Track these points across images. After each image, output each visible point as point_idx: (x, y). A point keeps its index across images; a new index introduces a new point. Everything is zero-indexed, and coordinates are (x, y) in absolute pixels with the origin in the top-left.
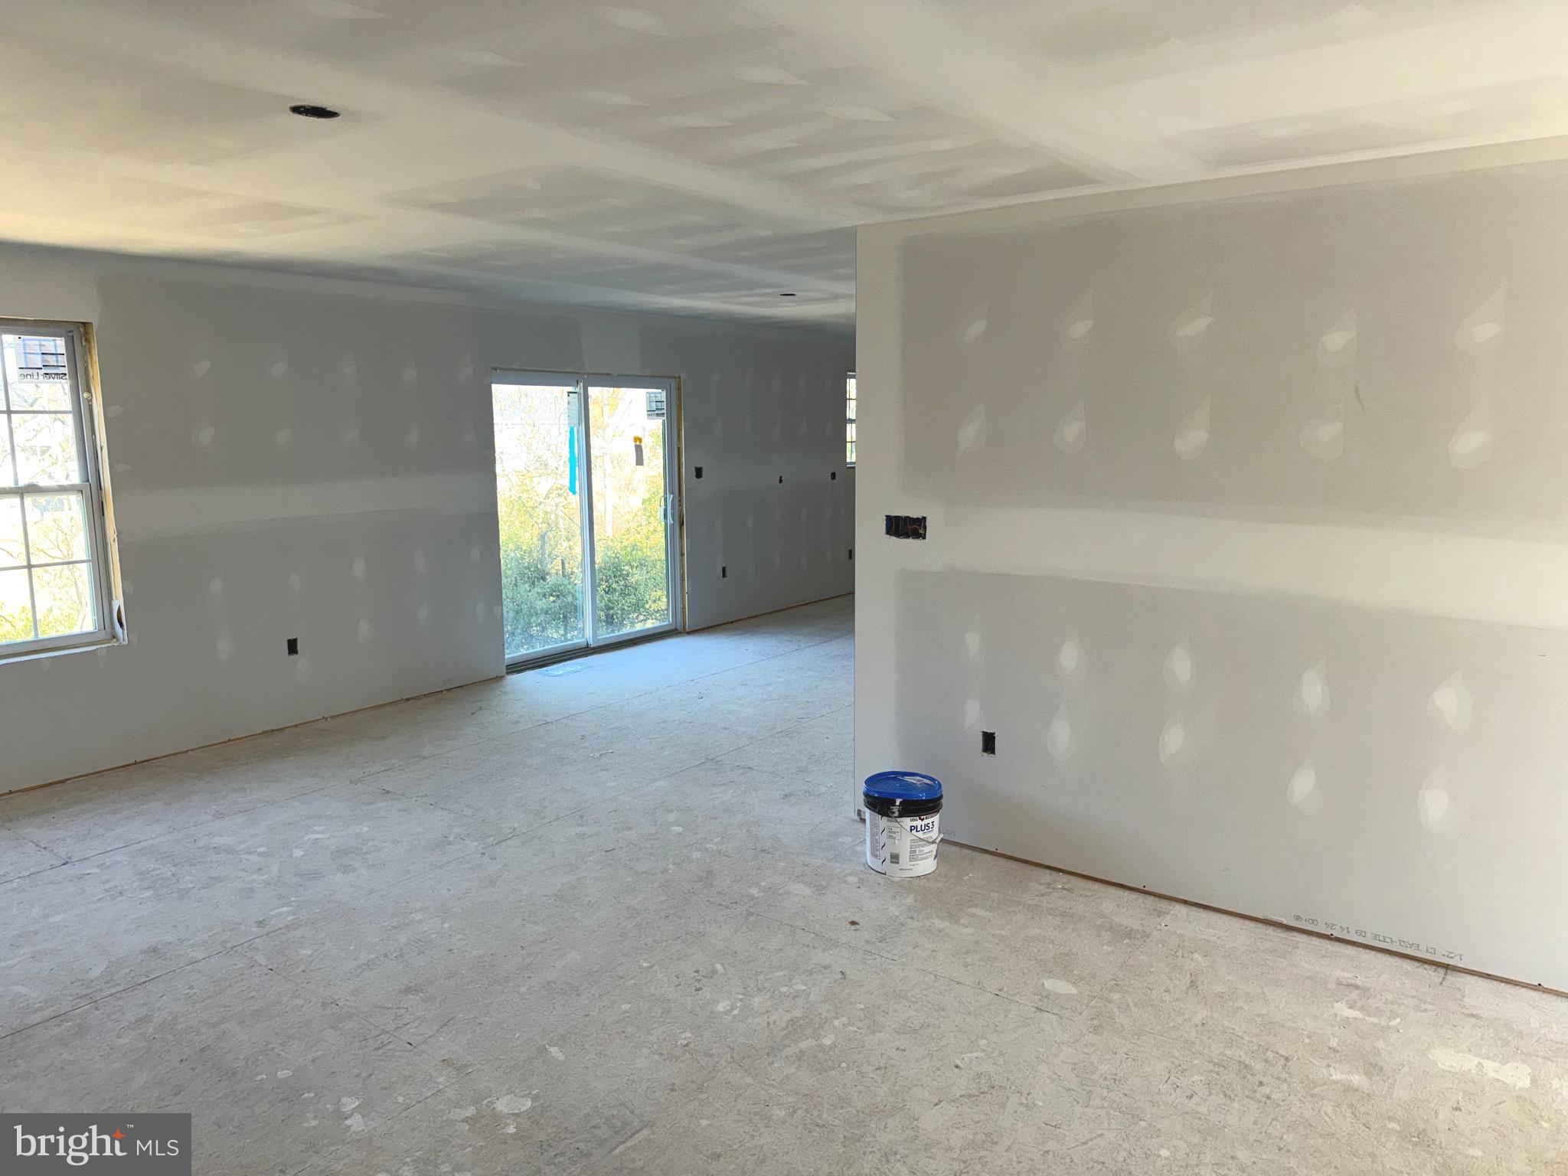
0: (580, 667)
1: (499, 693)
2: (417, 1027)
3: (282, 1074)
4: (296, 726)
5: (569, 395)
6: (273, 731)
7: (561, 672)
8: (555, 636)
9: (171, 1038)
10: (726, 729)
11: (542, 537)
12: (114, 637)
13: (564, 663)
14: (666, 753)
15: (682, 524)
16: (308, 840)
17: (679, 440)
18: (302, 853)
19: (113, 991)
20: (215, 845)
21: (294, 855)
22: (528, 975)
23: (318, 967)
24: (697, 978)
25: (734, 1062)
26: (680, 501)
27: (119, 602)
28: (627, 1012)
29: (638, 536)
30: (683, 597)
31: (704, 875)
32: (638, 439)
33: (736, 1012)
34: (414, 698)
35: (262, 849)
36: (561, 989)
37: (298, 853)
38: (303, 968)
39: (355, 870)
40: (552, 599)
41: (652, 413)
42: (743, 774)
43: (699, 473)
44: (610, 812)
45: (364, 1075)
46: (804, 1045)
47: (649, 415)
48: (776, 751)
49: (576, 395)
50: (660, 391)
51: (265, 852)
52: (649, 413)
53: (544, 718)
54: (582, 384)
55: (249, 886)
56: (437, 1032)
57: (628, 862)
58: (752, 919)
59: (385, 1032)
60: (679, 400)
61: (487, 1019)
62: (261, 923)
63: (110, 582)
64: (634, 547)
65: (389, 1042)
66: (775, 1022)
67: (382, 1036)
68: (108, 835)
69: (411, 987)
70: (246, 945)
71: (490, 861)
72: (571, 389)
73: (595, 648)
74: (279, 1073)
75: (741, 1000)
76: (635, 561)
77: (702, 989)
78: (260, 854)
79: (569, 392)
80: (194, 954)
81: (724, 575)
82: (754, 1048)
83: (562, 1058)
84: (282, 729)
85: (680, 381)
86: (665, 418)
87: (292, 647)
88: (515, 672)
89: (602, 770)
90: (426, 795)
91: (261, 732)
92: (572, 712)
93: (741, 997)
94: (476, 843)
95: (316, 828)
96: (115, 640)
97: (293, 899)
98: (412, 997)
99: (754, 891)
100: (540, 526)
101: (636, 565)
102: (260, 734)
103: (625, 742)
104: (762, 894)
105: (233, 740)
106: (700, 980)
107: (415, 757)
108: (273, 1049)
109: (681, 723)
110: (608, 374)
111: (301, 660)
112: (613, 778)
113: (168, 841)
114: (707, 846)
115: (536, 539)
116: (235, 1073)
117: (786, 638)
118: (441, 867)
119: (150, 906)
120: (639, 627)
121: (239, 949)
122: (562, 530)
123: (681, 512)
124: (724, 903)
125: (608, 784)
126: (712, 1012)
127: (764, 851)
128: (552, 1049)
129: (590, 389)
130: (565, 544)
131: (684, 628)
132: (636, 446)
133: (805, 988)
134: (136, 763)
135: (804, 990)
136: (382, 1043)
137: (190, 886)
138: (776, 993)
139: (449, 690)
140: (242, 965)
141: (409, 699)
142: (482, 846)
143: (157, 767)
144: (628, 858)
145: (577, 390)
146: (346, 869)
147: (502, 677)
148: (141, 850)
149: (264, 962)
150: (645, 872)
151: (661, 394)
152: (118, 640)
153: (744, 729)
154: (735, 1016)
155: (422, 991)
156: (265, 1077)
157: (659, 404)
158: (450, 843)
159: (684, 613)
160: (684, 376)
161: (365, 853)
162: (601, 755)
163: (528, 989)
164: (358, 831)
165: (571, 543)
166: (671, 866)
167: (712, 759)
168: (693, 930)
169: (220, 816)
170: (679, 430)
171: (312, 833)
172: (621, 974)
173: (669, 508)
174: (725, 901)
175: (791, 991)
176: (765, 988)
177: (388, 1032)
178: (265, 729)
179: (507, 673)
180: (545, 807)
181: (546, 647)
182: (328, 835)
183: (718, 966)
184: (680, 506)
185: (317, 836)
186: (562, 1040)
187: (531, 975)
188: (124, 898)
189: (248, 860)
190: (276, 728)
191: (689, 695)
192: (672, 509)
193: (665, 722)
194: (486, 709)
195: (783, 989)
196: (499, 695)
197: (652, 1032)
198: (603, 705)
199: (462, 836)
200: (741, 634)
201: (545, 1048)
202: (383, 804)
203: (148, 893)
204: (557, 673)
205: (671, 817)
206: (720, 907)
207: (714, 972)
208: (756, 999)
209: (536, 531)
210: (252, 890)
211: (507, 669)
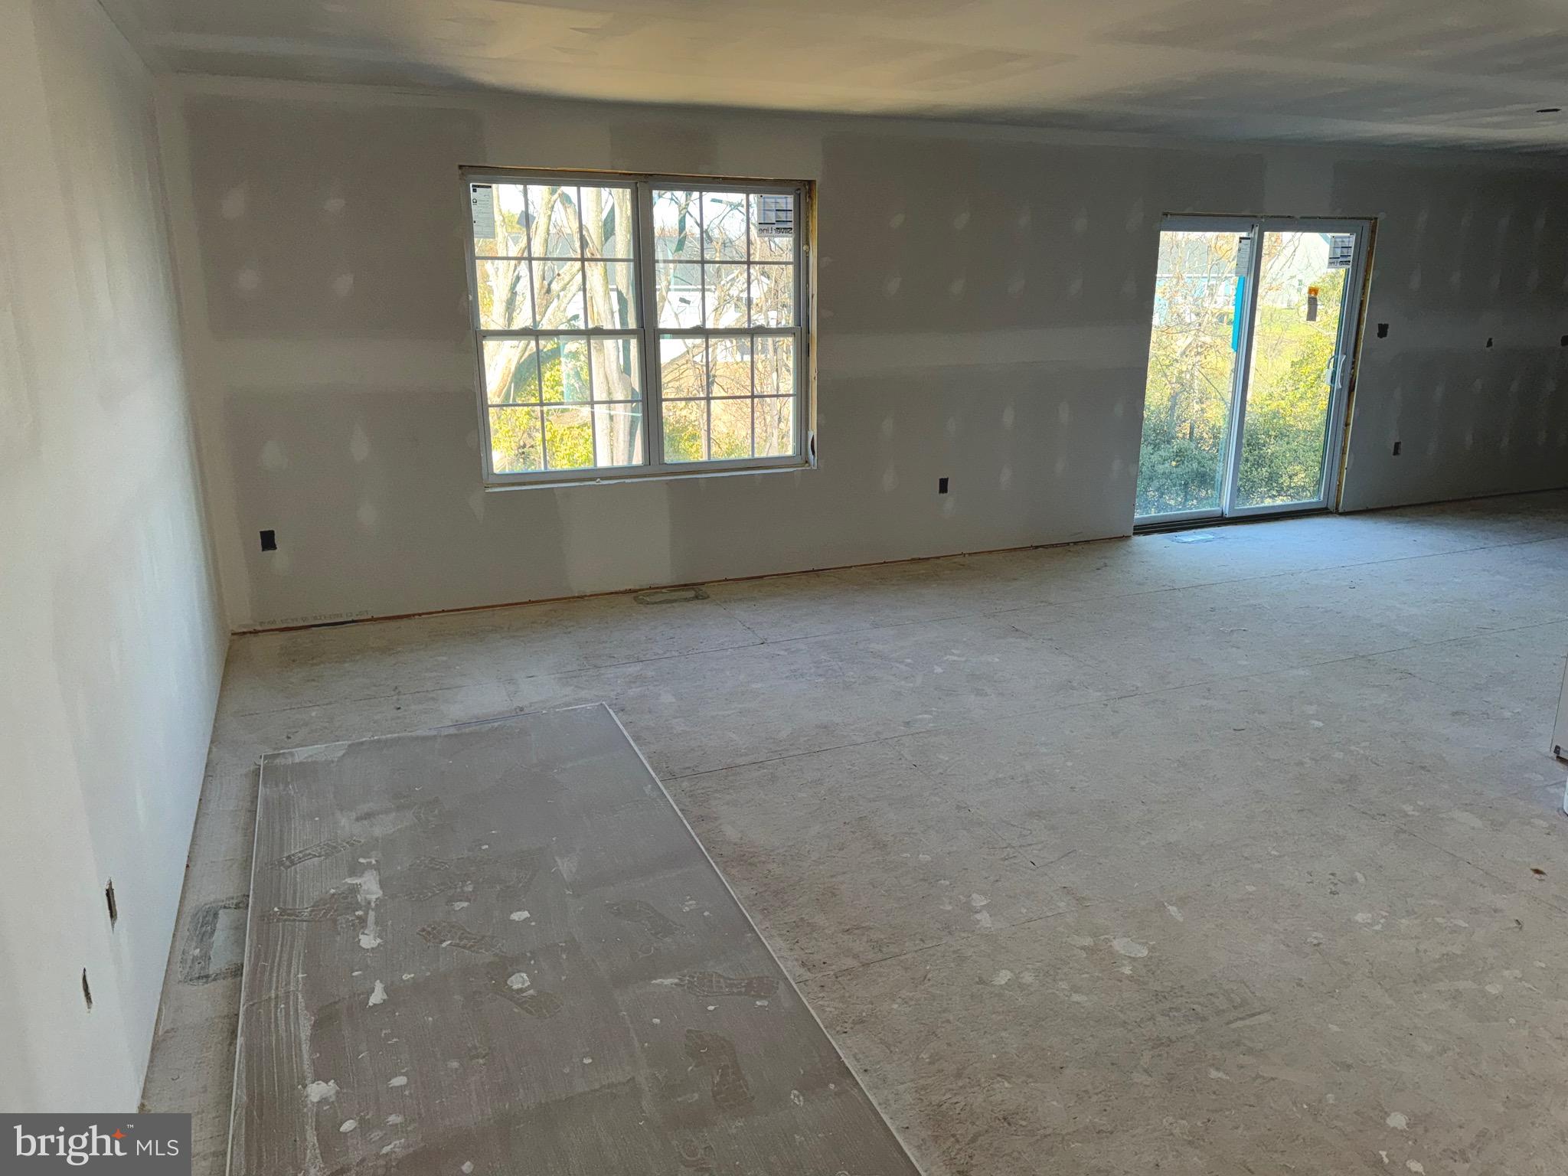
0: (1212, 537)
1: (1125, 552)
2: (1040, 850)
3: (924, 858)
4: (938, 558)
5: (1240, 242)
6: (920, 559)
7: (1190, 540)
8: (1172, 502)
9: (837, 802)
10: (1382, 626)
11: (1174, 398)
12: (807, 462)
13: (1194, 531)
14: (1307, 641)
15: (1351, 390)
16: (947, 660)
17: (1364, 293)
18: (942, 671)
19: (796, 753)
20: (872, 650)
21: (935, 671)
22: (1149, 831)
23: (953, 773)
24: (1333, 881)
25: (1372, 977)
26: (1354, 363)
27: (813, 432)
28: (1251, 894)
29: (1283, 402)
30: (1340, 473)
31: (1347, 778)
32: (1313, 291)
33: (1378, 928)
34: (1041, 546)
35: (909, 661)
36: (1182, 853)
37: (938, 670)
38: (941, 771)
39: (986, 695)
40: (1174, 463)
41: (1333, 261)
42: (1401, 679)
43: (1383, 330)
44: (1240, 691)
45: (992, 878)
46: (1461, 985)
47: (1330, 263)
48: (1447, 660)
49: (1249, 241)
50: (1349, 234)
51: (910, 664)
52: (1332, 260)
53: (1171, 584)
54: (1257, 229)
55: (899, 690)
56: (1059, 859)
57: (1258, 746)
58: (1403, 836)
59: (1009, 845)
60: (1371, 246)
61: (1107, 861)
62: (907, 724)
63: (808, 415)
64: (1275, 414)
65: (1015, 857)
66: (1425, 951)
67: (1008, 849)
68: (793, 626)
69: (1034, 812)
70: (896, 739)
71: (1112, 713)
72: (1244, 234)
73: (1230, 519)
74: (921, 856)
75: (1385, 917)
76: (1274, 429)
77: (1338, 893)
78: (907, 665)
79: (1241, 238)
80: (854, 738)
81: (1396, 452)
82: (1399, 971)
83: (1181, 920)
84: (929, 559)
85: (1376, 222)
86: (1350, 267)
87: (944, 485)
88: (1141, 533)
89: (1233, 647)
90: (1051, 639)
91: (909, 559)
92: (1203, 583)
93: (1385, 914)
94: (1099, 694)
95: (953, 651)
96: (807, 465)
97: (934, 709)
98: (1035, 821)
99: (1408, 809)
100: (1173, 385)
101: (1274, 434)
102: (908, 561)
103: (1259, 621)
104: (1417, 814)
105: (887, 563)
106: (1336, 884)
107: (1042, 602)
108: (915, 834)
109: (1326, 612)
110: (1289, 217)
111: (949, 500)
112: (1245, 657)
113: (836, 639)
114: (1353, 748)
115: (1166, 399)
116: (885, 846)
117: (1468, 533)
118: (1065, 709)
119: (823, 690)
120: (1268, 502)
121: (890, 741)
122: (1197, 392)
123: (1353, 375)
124: (1369, 812)
125: (1239, 662)
126: (1349, 920)
127: (1423, 768)
128: (1170, 907)
129: (1267, 234)
130: (1197, 407)
131: (1337, 509)
132: (1309, 298)
133: (1467, 925)
134: (813, 571)
135: (1465, 928)
136: (1008, 855)
137: (853, 680)
138: (1429, 921)
139: (1075, 543)
140: (892, 756)
141: (1037, 547)
142: (1105, 698)
143: (828, 576)
144: (1259, 742)
145: (1251, 235)
146: (979, 693)
147: (1128, 537)
148: (816, 643)
149: (909, 758)
150: (1278, 760)
151: (1349, 239)
152: (810, 465)
153: (1406, 630)
154: (1377, 932)
155: (1045, 819)
156: (909, 856)
157: (1345, 250)
158: (1073, 688)
159: (1339, 491)
160: (1381, 216)
161: (995, 682)
162: (1232, 631)
163: (1147, 844)
164: (990, 660)
165: (1204, 406)
166: (1307, 760)
167: (1363, 657)
168: (1331, 832)
169: (876, 626)
170: (1366, 280)
171: (950, 655)
172: (1246, 855)
173: (1339, 370)
174: (1371, 810)
175: (1449, 924)
176: (1415, 913)
177: (1014, 847)
178: (914, 557)
179: (1134, 534)
180: (1170, 673)
181: (1161, 514)
182: (963, 659)
183: (1359, 876)
184: (1353, 368)
185: (955, 658)
186: (1182, 902)
187: (1151, 831)
188: (804, 679)
189: (898, 668)
190: (921, 557)
191: (1338, 582)
192: (1343, 371)
193: (1308, 607)
194: (1111, 566)
195: (1439, 920)
196: (1125, 555)
197: (1279, 921)
198: (1236, 579)
199: (1086, 684)
200: (1408, 522)
201: (1163, 904)
202: (1012, 640)
203: (822, 680)
204: (1186, 540)
205: (1311, 710)
206: (1364, 815)
207: (1355, 880)
208: (1403, 921)
209: (1168, 391)
210: (900, 693)
211: (1135, 530)
